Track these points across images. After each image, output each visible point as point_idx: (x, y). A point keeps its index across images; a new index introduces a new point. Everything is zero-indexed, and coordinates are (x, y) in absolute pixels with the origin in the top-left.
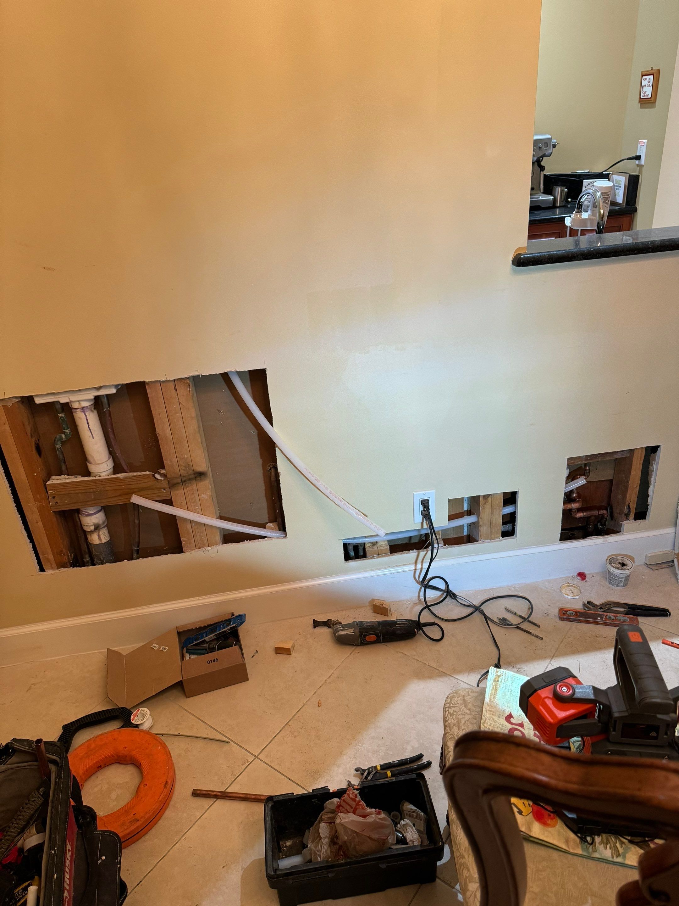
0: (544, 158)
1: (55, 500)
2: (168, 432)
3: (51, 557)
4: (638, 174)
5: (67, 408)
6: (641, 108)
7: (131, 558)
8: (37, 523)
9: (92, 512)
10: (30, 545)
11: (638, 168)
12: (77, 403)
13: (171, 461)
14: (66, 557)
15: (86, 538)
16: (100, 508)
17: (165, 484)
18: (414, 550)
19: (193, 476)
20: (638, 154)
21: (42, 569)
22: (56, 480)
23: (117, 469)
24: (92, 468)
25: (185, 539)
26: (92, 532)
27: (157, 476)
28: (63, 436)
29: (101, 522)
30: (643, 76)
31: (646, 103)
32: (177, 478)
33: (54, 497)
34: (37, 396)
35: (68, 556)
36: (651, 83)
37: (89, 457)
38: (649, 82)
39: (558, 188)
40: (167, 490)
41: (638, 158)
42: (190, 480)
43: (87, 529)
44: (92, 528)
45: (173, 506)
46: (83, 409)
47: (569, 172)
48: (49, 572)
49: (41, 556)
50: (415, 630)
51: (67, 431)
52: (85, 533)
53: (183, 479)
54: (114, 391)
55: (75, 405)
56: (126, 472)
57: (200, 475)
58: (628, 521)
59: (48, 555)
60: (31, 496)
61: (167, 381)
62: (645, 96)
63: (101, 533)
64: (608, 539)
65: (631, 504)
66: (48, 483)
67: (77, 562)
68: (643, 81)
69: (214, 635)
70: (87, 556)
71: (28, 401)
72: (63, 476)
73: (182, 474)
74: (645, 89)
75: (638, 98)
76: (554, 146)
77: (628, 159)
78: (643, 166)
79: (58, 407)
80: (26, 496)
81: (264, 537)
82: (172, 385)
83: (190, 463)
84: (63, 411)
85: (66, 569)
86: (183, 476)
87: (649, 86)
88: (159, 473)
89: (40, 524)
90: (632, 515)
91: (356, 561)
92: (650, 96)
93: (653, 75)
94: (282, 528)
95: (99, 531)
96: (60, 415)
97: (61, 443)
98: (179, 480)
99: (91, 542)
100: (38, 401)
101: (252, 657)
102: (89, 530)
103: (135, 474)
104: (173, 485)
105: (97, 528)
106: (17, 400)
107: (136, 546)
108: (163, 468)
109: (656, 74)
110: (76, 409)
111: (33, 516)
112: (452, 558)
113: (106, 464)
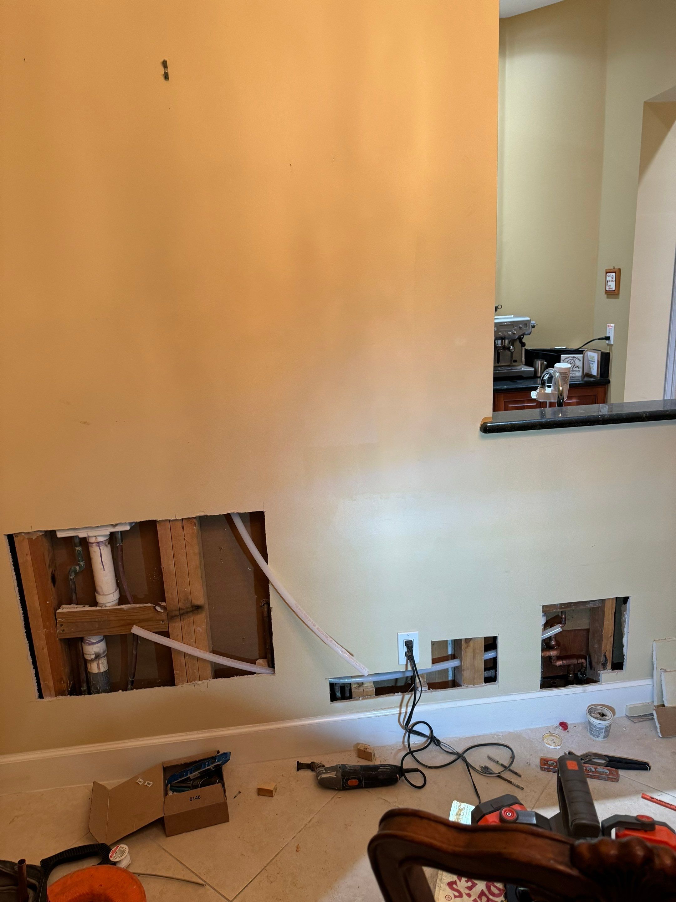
0: (525, 336)
1: (62, 628)
2: (172, 567)
3: (51, 684)
4: (608, 352)
5: (85, 542)
6: (608, 298)
7: (125, 689)
8: (43, 649)
9: (94, 641)
10: (33, 672)
11: (609, 347)
12: (94, 538)
13: (171, 594)
14: (65, 685)
15: (86, 667)
16: (102, 637)
17: (164, 616)
18: (399, 693)
19: (191, 609)
20: (607, 335)
21: (41, 696)
22: (65, 609)
23: (122, 600)
24: (100, 599)
25: (178, 672)
26: (92, 660)
27: (158, 608)
28: (78, 568)
29: (101, 651)
30: (607, 273)
31: (612, 294)
32: (176, 610)
33: (62, 625)
34: (58, 530)
35: (66, 684)
36: (614, 279)
37: (98, 589)
38: (612, 278)
39: (538, 361)
40: (166, 622)
41: (608, 338)
42: (187, 612)
43: (88, 657)
44: (93, 657)
45: (169, 638)
46: (98, 544)
47: (549, 348)
48: (46, 700)
49: (42, 683)
50: (397, 775)
51: (82, 563)
52: (86, 661)
53: (182, 612)
54: (128, 528)
55: (92, 540)
56: (130, 604)
57: (197, 608)
58: (606, 671)
59: (49, 682)
60: (41, 622)
61: (176, 520)
62: (610, 289)
63: (100, 662)
64: (587, 688)
65: (607, 654)
66: (59, 611)
67: (75, 691)
68: (607, 277)
69: (199, 773)
70: (85, 685)
71: (51, 534)
72: (72, 606)
73: (181, 607)
74: (609, 283)
75: (604, 290)
76: (533, 327)
77: (599, 339)
78: (612, 345)
79: (77, 541)
80: (36, 623)
81: (253, 673)
82: (179, 524)
83: (190, 597)
84: (80, 544)
85: (64, 697)
86: (182, 609)
87: (612, 281)
88: (160, 606)
89: (46, 650)
90: (609, 665)
91: (342, 702)
92: (614, 289)
93: (615, 272)
94: (271, 665)
95: (99, 660)
96: (77, 548)
97: (75, 574)
98: (177, 613)
99: (90, 671)
100: (60, 535)
101: (234, 798)
102: (90, 659)
103: (138, 605)
104: (171, 618)
105: (98, 656)
106: (41, 534)
107: (132, 677)
108: (164, 600)
109: (618, 273)
110: (93, 543)
111: (40, 643)
112: (436, 703)
113: (112, 595)
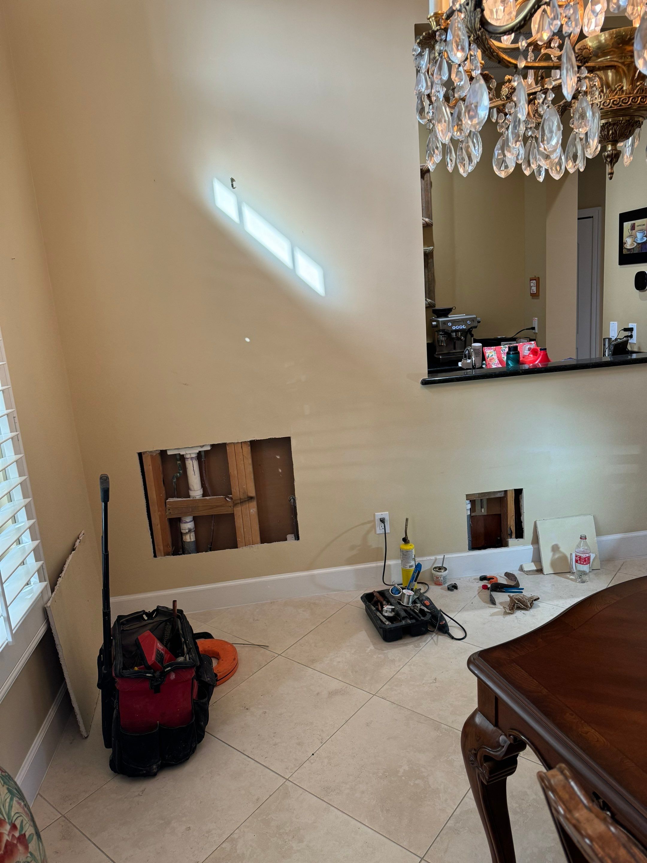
0: (473, 329)
1: (170, 511)
2: (236, 472)
3: (162, 548)
4: (534, 338)
5: (182, 458)
6: (532, 298)
7: (206, 551)
8: (157, 525)
9: (188, 521)
10: (151, 540)
12: (189, 455)
13: (236, 489)
14: (170, 548)
15: (182, 538)
16: (192, 518)
17: (231, 504)
19: (247, 499)
20: (533, 326)
21: (155, 556)
22: (170, 500)
23: (204, 495)
24: (192, 493)
25: (240, 539)
26: (187, 533)
27: (228, 499)
28: (178, 474)
29: (192, 528)
30: (531, 280)
31: (535, 296)
32: (238, 500)
33: (169, 510)
34: (168, 450)
36: (535, 285)
37: (191, 487)
40: (232, 507)
41: (533, 328)
42: (245, 501)
43: (183, 531)
44: (187, 531)
46: (192, 458)
47: (493, 338)
48: (159, 558)
49: (156, 547)
51: (181, 471)
52: (182, 533)
53: (242, 501)
54: (209, 448)
55: (188, 456)
56: (210, 496)
57: (251, 498)
58: (512, 539)
59: (160, 546)
60: (157, 508)
61: (238, 443)
62: (533, 292)
63: (191, 535)
64: (499, 549)
65: (511, 528)
66: (167, 501)
67: (175, 553)
68: (531, 283)
70: (181, 550)
71: (163, 453)
72: (175, 498)
73: (241, 498)
74: (533, 288)
75: (530, 293)
76: (479, 322)
77: (527, 329)
78: (536, 333)
79: (178, 457)
80: (154, 509)
81: (287, 540)
82: (240, 445)
83: (246, 491)
84: (180, 460)
85: (169, 556)
88: (228, 497)
89: (159, 526)
90: (514, 535)
92: (535, 292)
93: (535, 280)
95: (190, 533)
96: (178, 462)
97: (176, 479)
99: (185, 541)
100: (169, 453)
102: (185, 532)
103: (215, 497)
104: (235, 505)
105: (190, 531)
106: (158, 453)
107: (210, 545)
108: (231, 494)
109: (537, 280)
110: (188, 458)
111: (156, 520)
113: (199, 491)
